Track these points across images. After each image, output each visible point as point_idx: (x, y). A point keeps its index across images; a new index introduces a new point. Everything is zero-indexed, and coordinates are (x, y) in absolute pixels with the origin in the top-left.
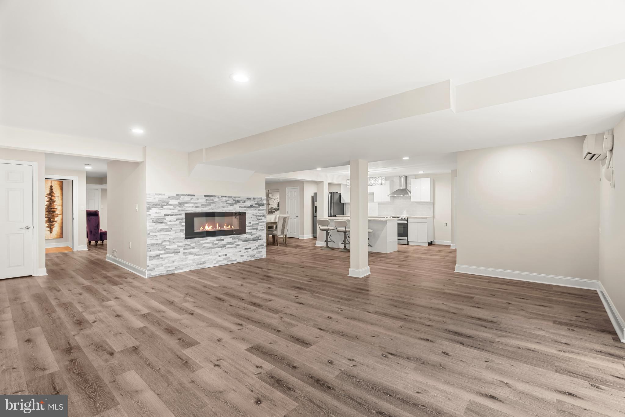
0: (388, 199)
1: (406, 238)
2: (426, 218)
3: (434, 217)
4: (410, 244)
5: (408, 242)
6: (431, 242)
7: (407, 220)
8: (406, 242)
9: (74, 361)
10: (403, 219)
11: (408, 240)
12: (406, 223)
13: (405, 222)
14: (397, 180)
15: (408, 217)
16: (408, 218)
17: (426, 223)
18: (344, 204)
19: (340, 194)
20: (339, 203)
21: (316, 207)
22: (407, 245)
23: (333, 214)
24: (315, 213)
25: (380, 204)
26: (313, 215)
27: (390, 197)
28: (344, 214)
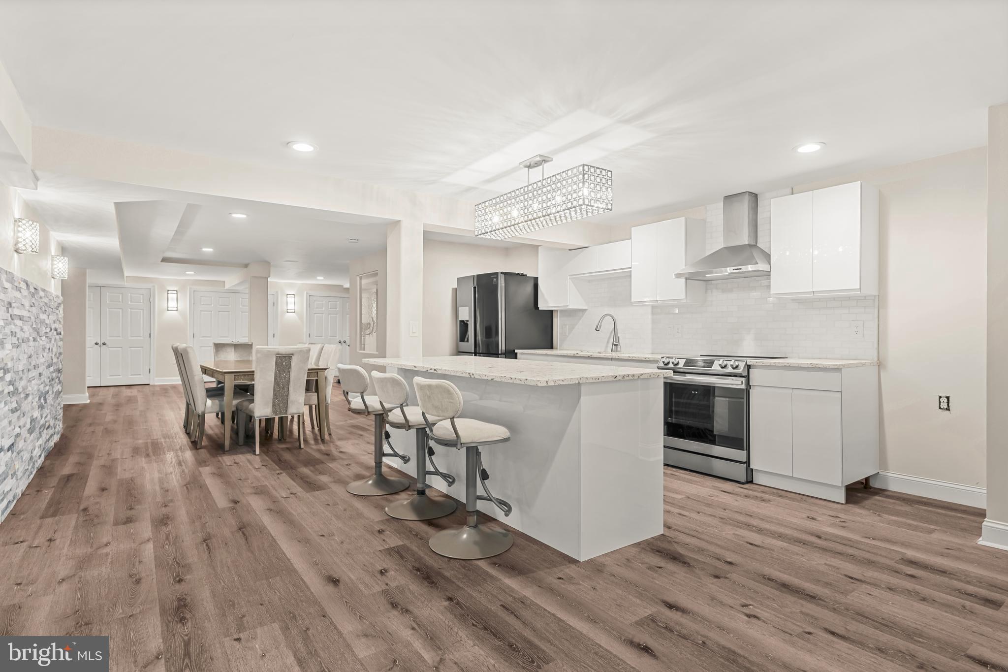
0: (677, 290)
1: (741, 455)
2: (837, 369)
3: (880, 365)
4: (758, 479)
5: (750, 472)
6: (867, 479)
7: (748, 377)
8: (740, 472)
10: (729, 370)
11: (748, 462)
12: (743, 387)
13: (738, 383)
15: (751, 362)
16: (749, 367)
17: (839, 395)
18: (551, 312)
19: (536, 279)
20: (534, 309)
21: (463, 321)
22: (743, 483)
23: (502, 347)
24: (460, 341)
25: (658, 309)
26: (457, 346)
27: (686, 279)
28: (551, 347)
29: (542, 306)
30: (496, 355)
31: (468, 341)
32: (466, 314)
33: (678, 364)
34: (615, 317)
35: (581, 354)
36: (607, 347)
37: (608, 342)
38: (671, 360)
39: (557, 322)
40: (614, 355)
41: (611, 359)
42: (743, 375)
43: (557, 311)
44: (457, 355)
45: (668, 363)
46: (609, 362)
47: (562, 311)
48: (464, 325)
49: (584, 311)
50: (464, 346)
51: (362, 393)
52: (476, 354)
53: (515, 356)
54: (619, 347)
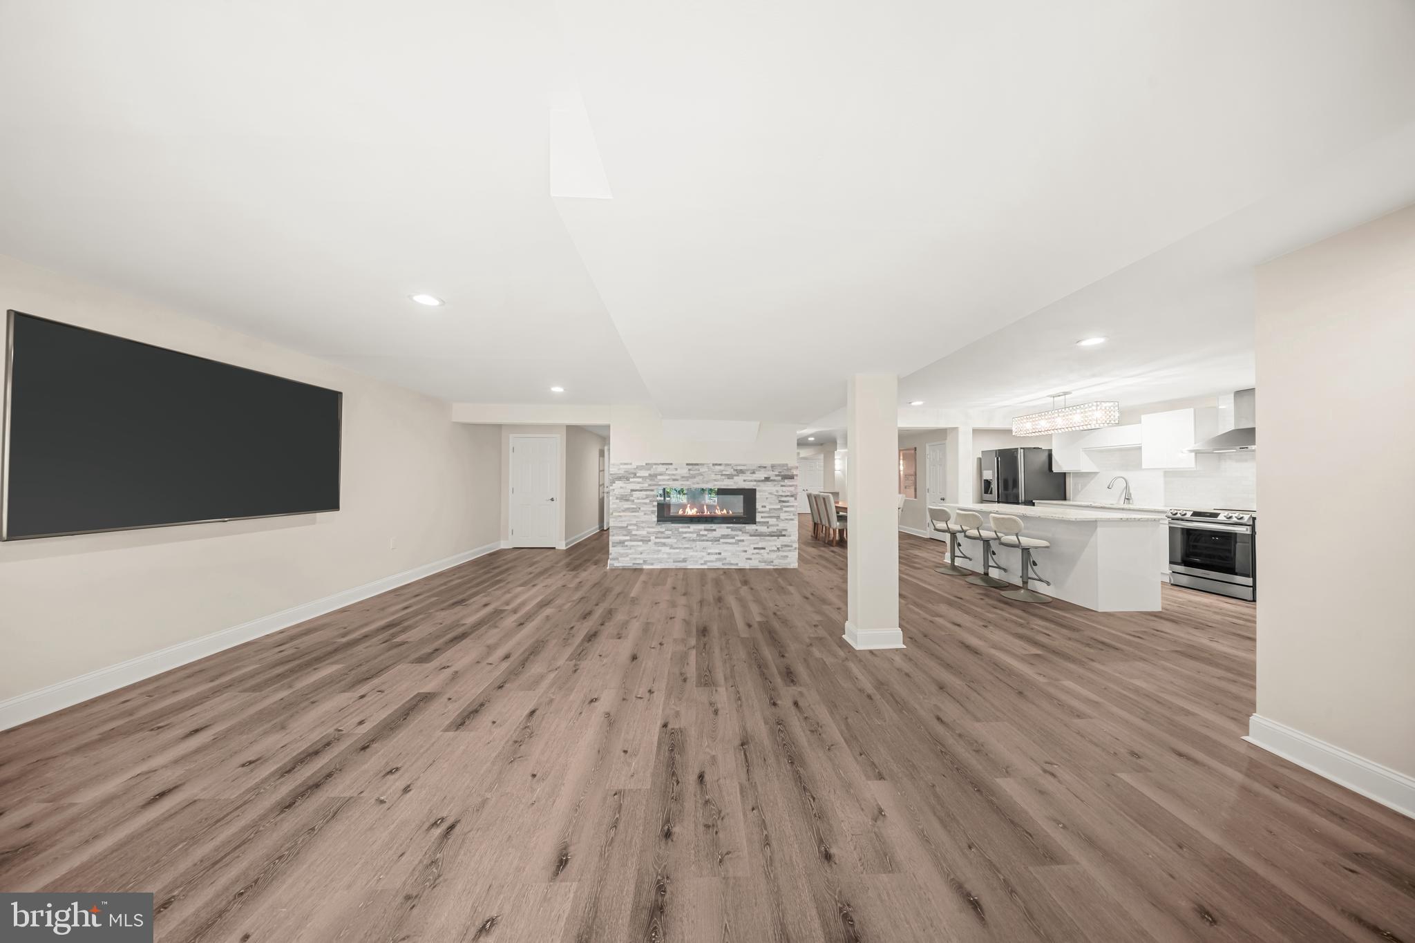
0: (1188, 461)
1: (1249, 581)
4: (1259, 597)
5: (1255, 594)
7: (1253, 527)
8: (1248, 593)
10: (1235, 520)
11: (1255, 587)
12: (1249, 532)
13: (1244, 530)
14: (1227, 405)
18: (1064, 475)
19: (1050, 451)
20: (1048, 472)
21: (987, 480)
22: (1250, 601)
23: (1022, 497)
24: (985, 493)
25: (1169, 474)
26: (982, 496)
27: (1196, 453)
28: (1065, 499)
29: (1055, 469)
30: (1018, 503)
31: (991, 493)
32: (989, 475)
33: (1185, 514)
34: (1127, 478)
35: (1093, 505)
36: (1119, 500)
37: (1120, 497)
38: (1179, 512)
39: (1070, 482)
40: (1126, 506)
41: (1123, 509)
42: (1248, 524)
43: (1070, 473)
44: (982, 503)
45: (1176, 514)
46: (1121, 511)
47: (1073, 473)
48: (988, 484)
49: (1096, 473)
50: (987, 497)
51: (946, 522)
52: (998, 502)
53: (1033, 504)
54: (1131, 501)
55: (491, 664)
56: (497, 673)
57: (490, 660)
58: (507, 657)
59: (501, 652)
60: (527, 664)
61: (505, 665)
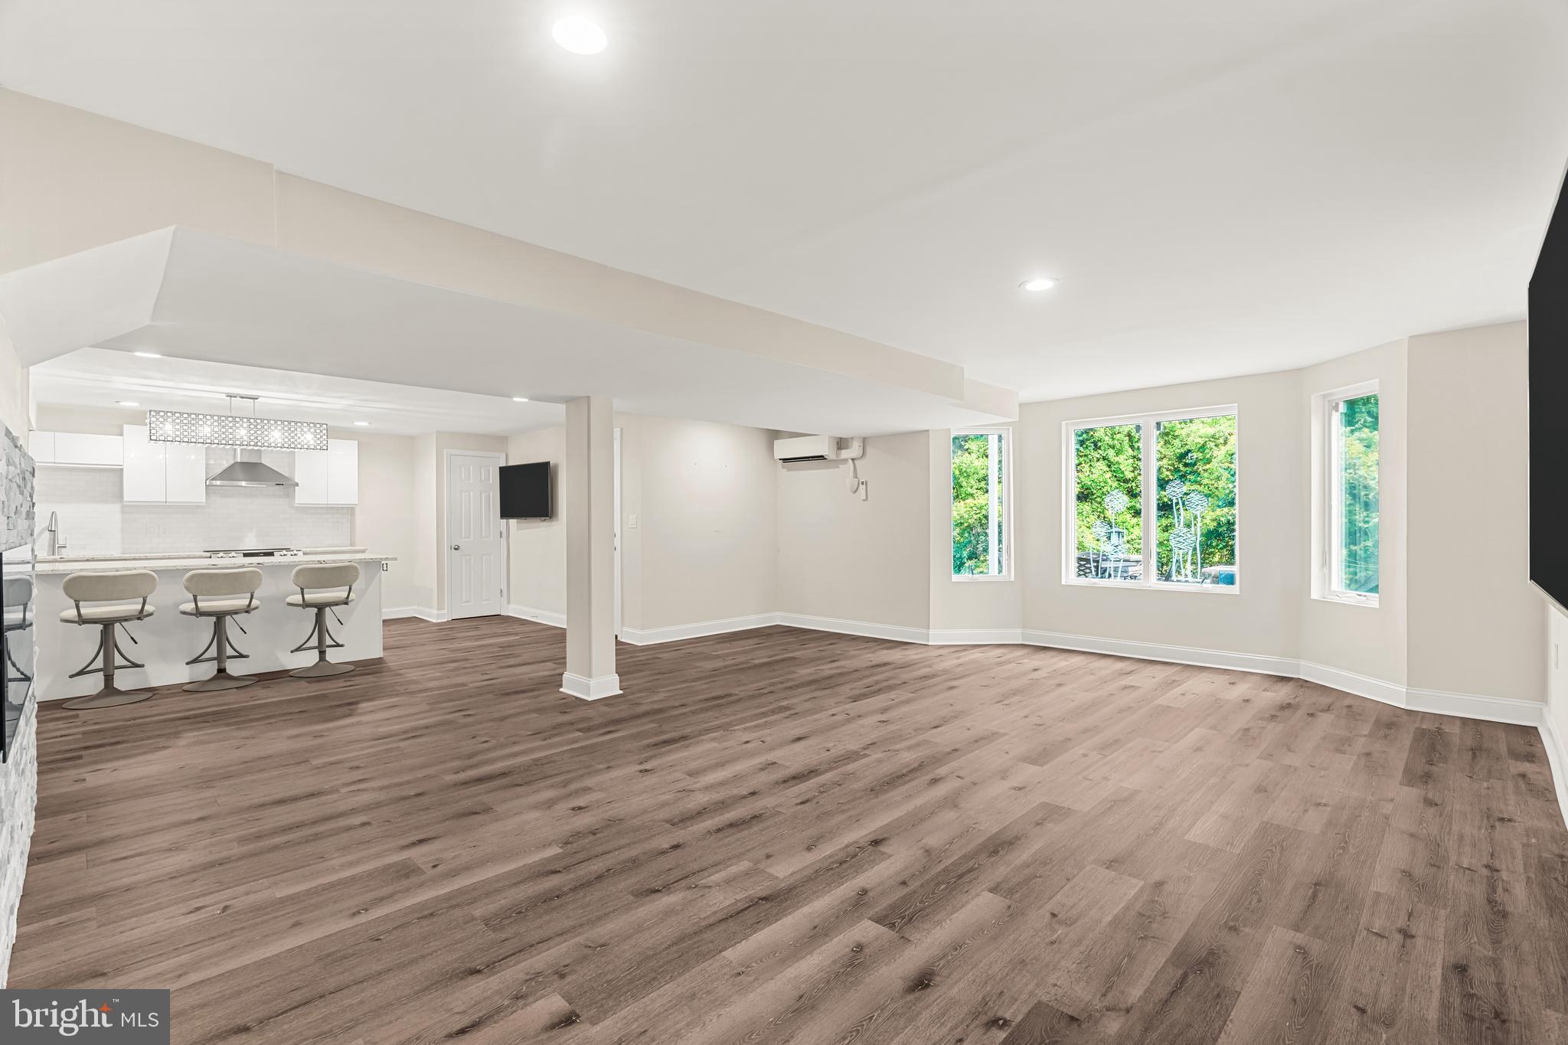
9: (1231, 924)
27: (207, 486)
55: (959, 777)
56: (954, 764)
57: (957, 783)
58: (935, 781)
59: (940, 791)
60: (916, 765)
61: (942, 771)
